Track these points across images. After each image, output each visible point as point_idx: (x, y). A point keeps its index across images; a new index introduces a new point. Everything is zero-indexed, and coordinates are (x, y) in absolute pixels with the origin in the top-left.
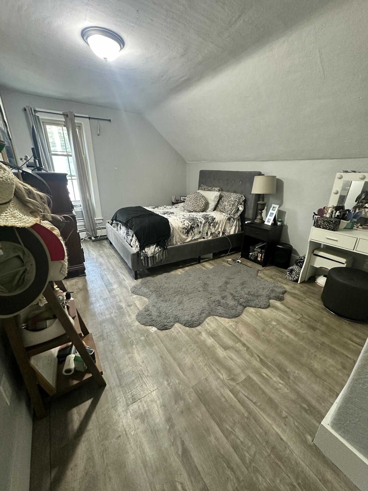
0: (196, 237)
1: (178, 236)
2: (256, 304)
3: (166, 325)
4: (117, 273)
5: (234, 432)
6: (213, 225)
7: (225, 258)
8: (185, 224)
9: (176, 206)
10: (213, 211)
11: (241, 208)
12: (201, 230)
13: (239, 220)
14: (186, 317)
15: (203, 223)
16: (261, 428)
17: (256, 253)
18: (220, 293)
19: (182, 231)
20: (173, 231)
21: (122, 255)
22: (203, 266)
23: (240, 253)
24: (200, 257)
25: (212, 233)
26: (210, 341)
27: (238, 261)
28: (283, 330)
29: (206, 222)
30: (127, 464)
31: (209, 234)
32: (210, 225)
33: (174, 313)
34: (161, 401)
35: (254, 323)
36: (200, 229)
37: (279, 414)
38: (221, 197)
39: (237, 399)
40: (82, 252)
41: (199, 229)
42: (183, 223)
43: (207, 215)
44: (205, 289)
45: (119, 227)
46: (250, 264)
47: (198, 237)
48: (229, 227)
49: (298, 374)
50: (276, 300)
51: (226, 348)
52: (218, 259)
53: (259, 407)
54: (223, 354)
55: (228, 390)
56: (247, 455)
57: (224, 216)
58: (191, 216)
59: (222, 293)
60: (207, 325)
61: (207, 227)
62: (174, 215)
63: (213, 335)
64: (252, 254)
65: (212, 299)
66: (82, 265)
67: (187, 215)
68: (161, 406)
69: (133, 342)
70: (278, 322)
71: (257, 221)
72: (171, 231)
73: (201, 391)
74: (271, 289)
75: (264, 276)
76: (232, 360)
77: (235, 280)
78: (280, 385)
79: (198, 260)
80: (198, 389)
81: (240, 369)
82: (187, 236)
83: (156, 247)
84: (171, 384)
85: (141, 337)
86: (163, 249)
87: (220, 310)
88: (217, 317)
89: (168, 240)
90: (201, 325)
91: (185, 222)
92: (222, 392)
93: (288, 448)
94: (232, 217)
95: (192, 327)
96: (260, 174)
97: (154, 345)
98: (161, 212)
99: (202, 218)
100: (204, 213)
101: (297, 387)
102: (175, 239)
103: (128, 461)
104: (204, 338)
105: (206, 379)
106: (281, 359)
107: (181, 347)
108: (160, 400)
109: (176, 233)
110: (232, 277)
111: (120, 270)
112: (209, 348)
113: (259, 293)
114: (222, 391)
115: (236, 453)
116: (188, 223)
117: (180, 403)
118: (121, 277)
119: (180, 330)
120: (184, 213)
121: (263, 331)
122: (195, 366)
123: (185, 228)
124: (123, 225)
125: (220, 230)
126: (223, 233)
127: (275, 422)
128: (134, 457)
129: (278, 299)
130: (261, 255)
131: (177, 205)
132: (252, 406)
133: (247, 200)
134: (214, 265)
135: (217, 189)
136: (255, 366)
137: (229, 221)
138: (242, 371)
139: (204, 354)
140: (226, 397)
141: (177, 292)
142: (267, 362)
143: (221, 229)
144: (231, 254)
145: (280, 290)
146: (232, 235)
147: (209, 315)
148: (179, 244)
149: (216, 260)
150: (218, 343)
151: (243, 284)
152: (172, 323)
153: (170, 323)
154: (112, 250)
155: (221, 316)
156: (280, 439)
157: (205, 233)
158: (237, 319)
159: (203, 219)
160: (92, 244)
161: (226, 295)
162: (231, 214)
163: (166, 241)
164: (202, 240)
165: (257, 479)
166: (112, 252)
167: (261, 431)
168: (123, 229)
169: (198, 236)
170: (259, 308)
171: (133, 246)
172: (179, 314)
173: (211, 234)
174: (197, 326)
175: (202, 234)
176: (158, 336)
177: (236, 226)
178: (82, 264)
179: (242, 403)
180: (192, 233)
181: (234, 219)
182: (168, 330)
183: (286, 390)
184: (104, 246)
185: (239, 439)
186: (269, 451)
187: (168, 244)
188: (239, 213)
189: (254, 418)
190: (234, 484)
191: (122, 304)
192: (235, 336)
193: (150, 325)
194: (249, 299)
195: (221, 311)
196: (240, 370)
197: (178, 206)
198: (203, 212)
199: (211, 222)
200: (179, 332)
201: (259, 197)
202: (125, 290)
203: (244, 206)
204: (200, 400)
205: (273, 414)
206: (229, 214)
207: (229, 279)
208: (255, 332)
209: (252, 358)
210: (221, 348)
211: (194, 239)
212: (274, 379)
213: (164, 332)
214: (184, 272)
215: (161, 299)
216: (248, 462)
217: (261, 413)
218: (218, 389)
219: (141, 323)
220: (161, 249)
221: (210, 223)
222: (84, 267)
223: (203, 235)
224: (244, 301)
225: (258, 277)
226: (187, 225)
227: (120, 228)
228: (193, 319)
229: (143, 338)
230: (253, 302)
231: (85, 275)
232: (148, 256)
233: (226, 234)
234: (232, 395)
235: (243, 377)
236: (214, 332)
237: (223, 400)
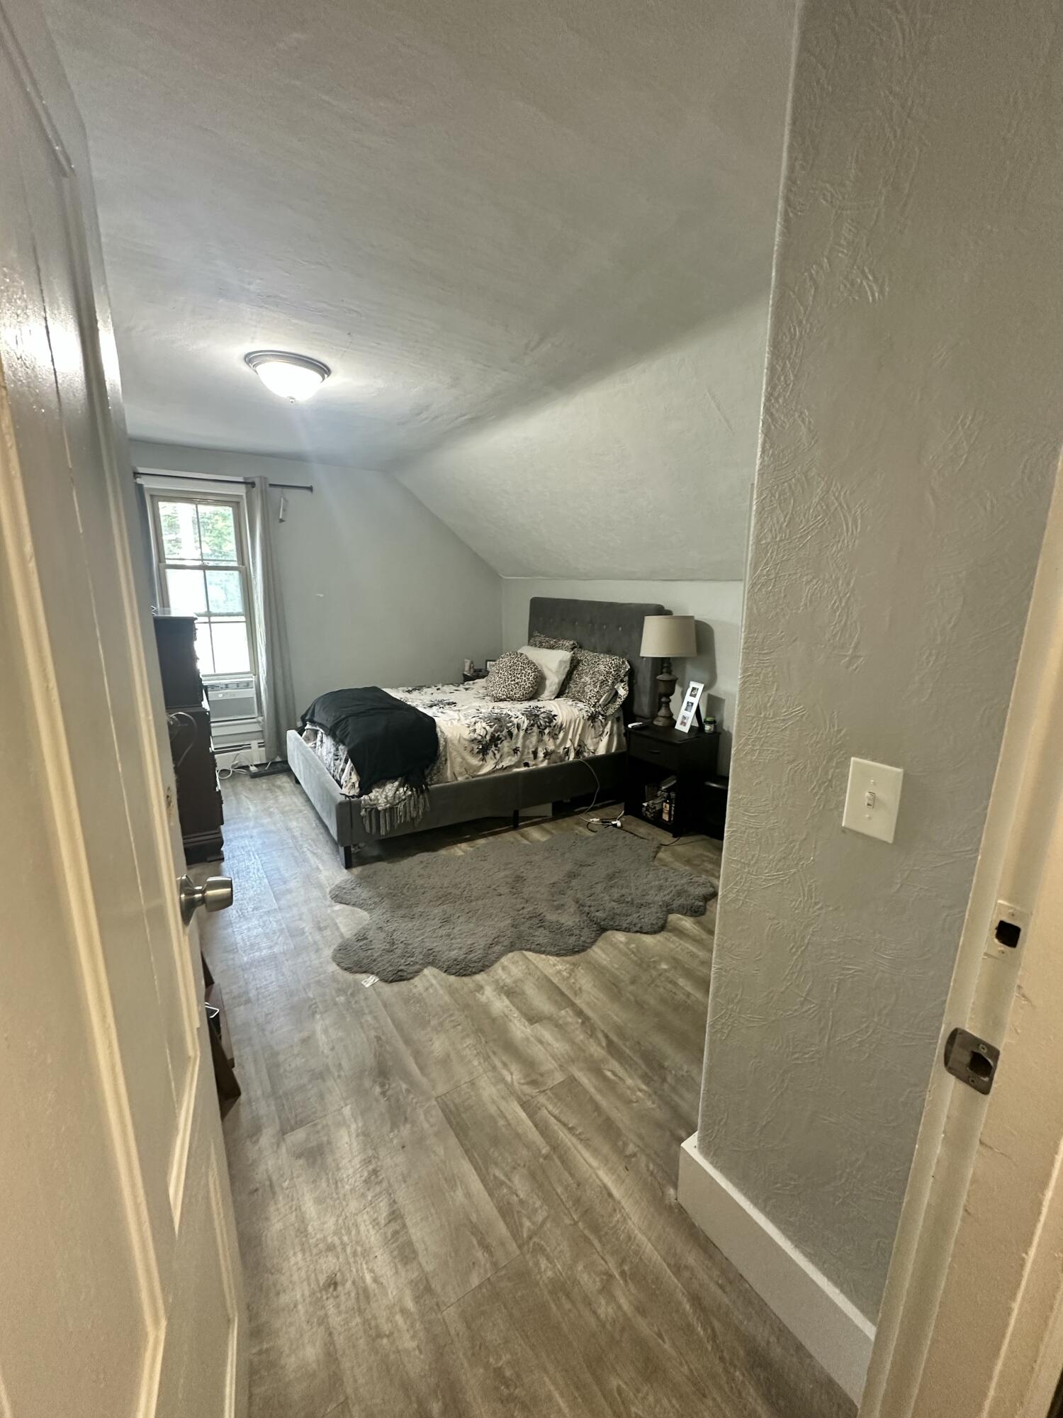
0: (505, 763)
1: (459, 760)
2: (630, 924)
3: (401, 970)
4: (303, 852)
5: (508, 1182)
6: (549, 733)
7: (583, 817)
8: (478, 732)
9: (467, 687)
10: (556, 697)
11: (623, 692)
12: (519, 745)
13: (618, 719)
14: (454, 954)
15: (525, 727)
16: (572, 1175)
17: (658, 801)
18: (550, 898)
19: (469, 749)
20: (445, 746)
21: (318, 808)
22: (523, 835)
23: (623, 804)
24: (516, 812)
25: (547, 751)
26: (500, 1005)
27: (613, 823)
28: (681, 982)
29: (533, 725)
30: (263, 1238)
31: (541, 755)
32: (541, 733)
33: (427, 944)
34: (360, 1125)
35: (616, 966)
36: (516, 743)
37: (621, 1152)
38: (574, 664)
39: (532, 1122)
40: (218, 799)
41: (514, 741)
42: (472, 728)
43: (537, 707)
44: (514, 890)
45: (319, 738)
46: (643, 829)
47: (512, 763)
48: (592, 739)
49: (687, 1072)
50: (685, 914)
51: (533, 1018)
52: (567, 819)
53: (578, 1136)
54: (523, 1032)
55: (516, 1103)
56: (527, 1223)
57: (581, 710)
58: (496, 711)
59: (554, 899)
60: (500, 971)
61: (534, 739)
62: (455, 708)
63: (510, 992)
64: (648, 805)
65: (525, 911)
66: (213, 832)
67: (488, 707)
68: (358, 1136)
69: (317, 1007)
70: (676, 963)
71: (659, 722)
72: (441, 748)
73: (455, 1105)
74: (678, 888)
75: (671, 859)
76: (541, 1042)
77: (595, 867)
78: (639, 1094)
79: (514, 822)
80: (449, 1103)
81: (553, 1062)
82: (483, 759)
83: (400, 786)
84: (389, 1093)
85: (338, 996)
86: (417, 791)
87: (542, 936)
88: (529, 954)
89: (432, 770)
90: (487, 970)
91: (478, 726)
92: (502, 1109)
93: (620, 1211)
94: (600, 713)
95: (465, 975)
96: (660, 611)
97: (365, 1014)
98: (425, 701)
99: (523, 714)
100: (533, 704)
101: (676, 1098)
102: (452, 767)
103: (266, 1235)
104: (488, 998)
105: (472, 1083)
106: (658, 1041)
107: (427, 1018)
108: (357, 1124)
109: (454, 753)
110: (591, 861)
111: (311, 846)
112: (494, 1020)
113: (646, 897)
114: (503, 1105)
115: (505, 1221)
116: (485, 728)
117: (402, 1128)
118: (312, 862)
119: (434, 982)
120: (482, 703)
121: (633, 982)
122: (453, 1056)
123: (475, 739)
124: (327, 735)
125: (568, 744)
126: (578, 753)
127: (605, 1165)
128: (282, 1227)
129: (689, 913)
130: (668, 806)
131: (471, 682)
132: (563, 1135)
133: (636, 670)
134: (552, 833)
135: (568, 643)
136: (592, 1056)
137: (593, 721)
138: (561, 1066)
139: (479, 1031)
140: (509, 1117)
141: (444, 898)
142: (624, 1048)
143: (573, 744)
144: (602, 807)
145: (701, 891)
146: (602, 757)
147: (511, 948)
148: (460, 779)
149: (560, 821)
150: (518, 1008)
151: (611, 877)
152: (417, 967)
153: (413, 965)
154: (299, 796)
155: (539, 950)
156: (606, 1196)
157: (530, 751)
158: (576, 958)
159: (524, 718)
160: (249, 782)
161: (562, 903)
162: (598, 704)
163: (427, 772)
164: (523, 769)
165: (537, 1264)
166: (299, 801)
167: (570, 1180)
168: (328, 742)
169: (510, 760)
170: (637, 932)
171: (344, 784)
172: (438, 945)
173: (547, 754)
174: (475, 973)
175: (522, 754)
176: (379, 994)
177: (611, 735)
178: (214, 829)
179: (543, 1129)
180: (496, 752)
181: (606, 718)
182: (405, 982)
183: (649, 1104)
184: (279, 787)
185: (517, 1195)
186: (575, 1217)
187: (431, 780)
188: (619, 702)
189: (560, 1157)
190: (486, 1272)
191: (304, 925)
192: (562, 994)
193: (365, 972)
194: (618, 911)
195: (541, 940)
196: (556, 1065)
197: (472, 686)
198: (530, 699)
199: (544, 725)
200: (432, 985)
201: (662, 664)
202: (316, 893)
203: (629, 686)
204: (450, 1122)
205: (606, 1149)
206: (594, 706)
207: (581, 865)
208: (612, 987)
209: (591, 1040)
210: (523, 1020)
211: (500, 766)
212: (629, 1082)
213: (396, 987)
214: (471, 849)
215: (401, 912)
216: (525, 1235)
217: (580, 1147)
218: (494, 1102)
219: (342, 968)
220: (412, 790)
221: (543, 727)
222: (221, 837)
223: (524, 757)
224: (604, 915)
225: (656, 863)
226: (483, 732)
227: (322, 741)
228: (470, 957)
229: (342, 999)
230: (625, 918)
231: (221, 857)
232: (380, 808)
233: (586, 754)
234: (523, 1115)
235: (559, 1077)
236: (514, 985)
237: (501, 1122)
